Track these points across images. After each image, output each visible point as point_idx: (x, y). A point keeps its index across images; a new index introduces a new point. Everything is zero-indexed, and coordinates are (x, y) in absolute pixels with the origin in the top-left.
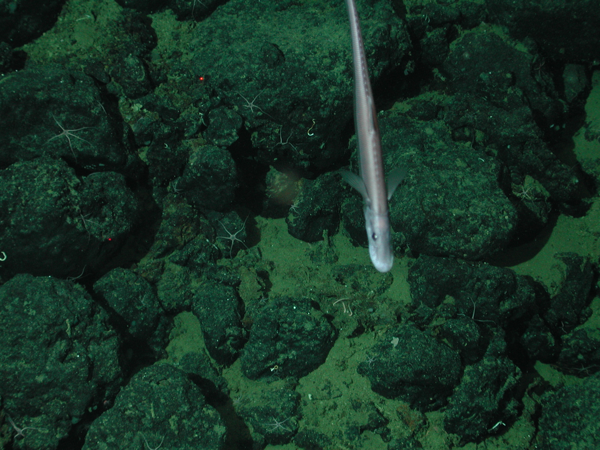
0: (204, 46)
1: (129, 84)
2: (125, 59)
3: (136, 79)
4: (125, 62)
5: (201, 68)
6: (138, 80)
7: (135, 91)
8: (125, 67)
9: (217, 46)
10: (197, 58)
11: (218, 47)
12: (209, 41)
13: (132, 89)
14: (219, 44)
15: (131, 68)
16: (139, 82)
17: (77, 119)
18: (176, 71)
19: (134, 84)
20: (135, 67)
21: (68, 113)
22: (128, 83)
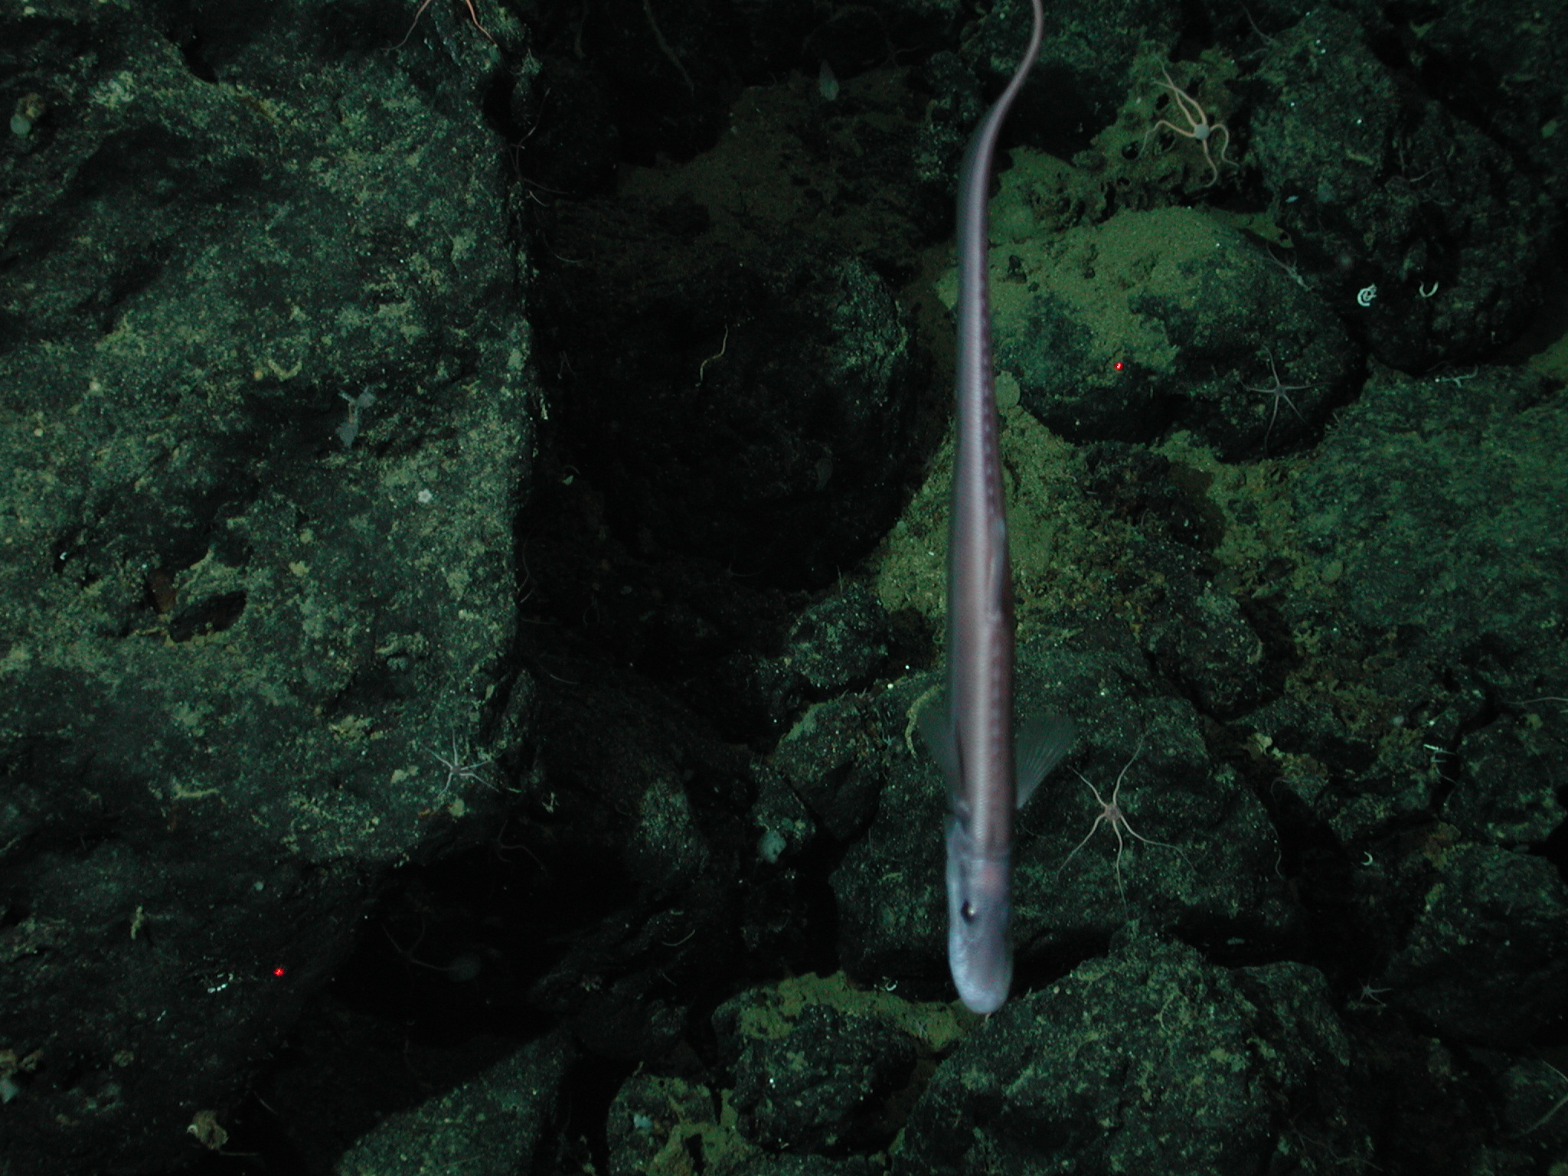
0: (1364, 534)
1: (1221, 675)
2: (1199, 601)
3: (1243, 657)
4: (1199, 609)
5: (1378, 606)
6: (1249, 660)
7: (1240, 694)
8: (1203, 626)
9: (1407, 532)
10: (1358, 576)
11: (1413, 537)
12: (1377, 519)
13: (1229, 689)
14: (1414, 528)
15: (1221, 627)
16: (1253, 668)
17: (1176, 806)
18: (1300, 621)
19: (1235, 675)
20: (1235, 622)
21: (1149, 789)
22: (1216, 673)
